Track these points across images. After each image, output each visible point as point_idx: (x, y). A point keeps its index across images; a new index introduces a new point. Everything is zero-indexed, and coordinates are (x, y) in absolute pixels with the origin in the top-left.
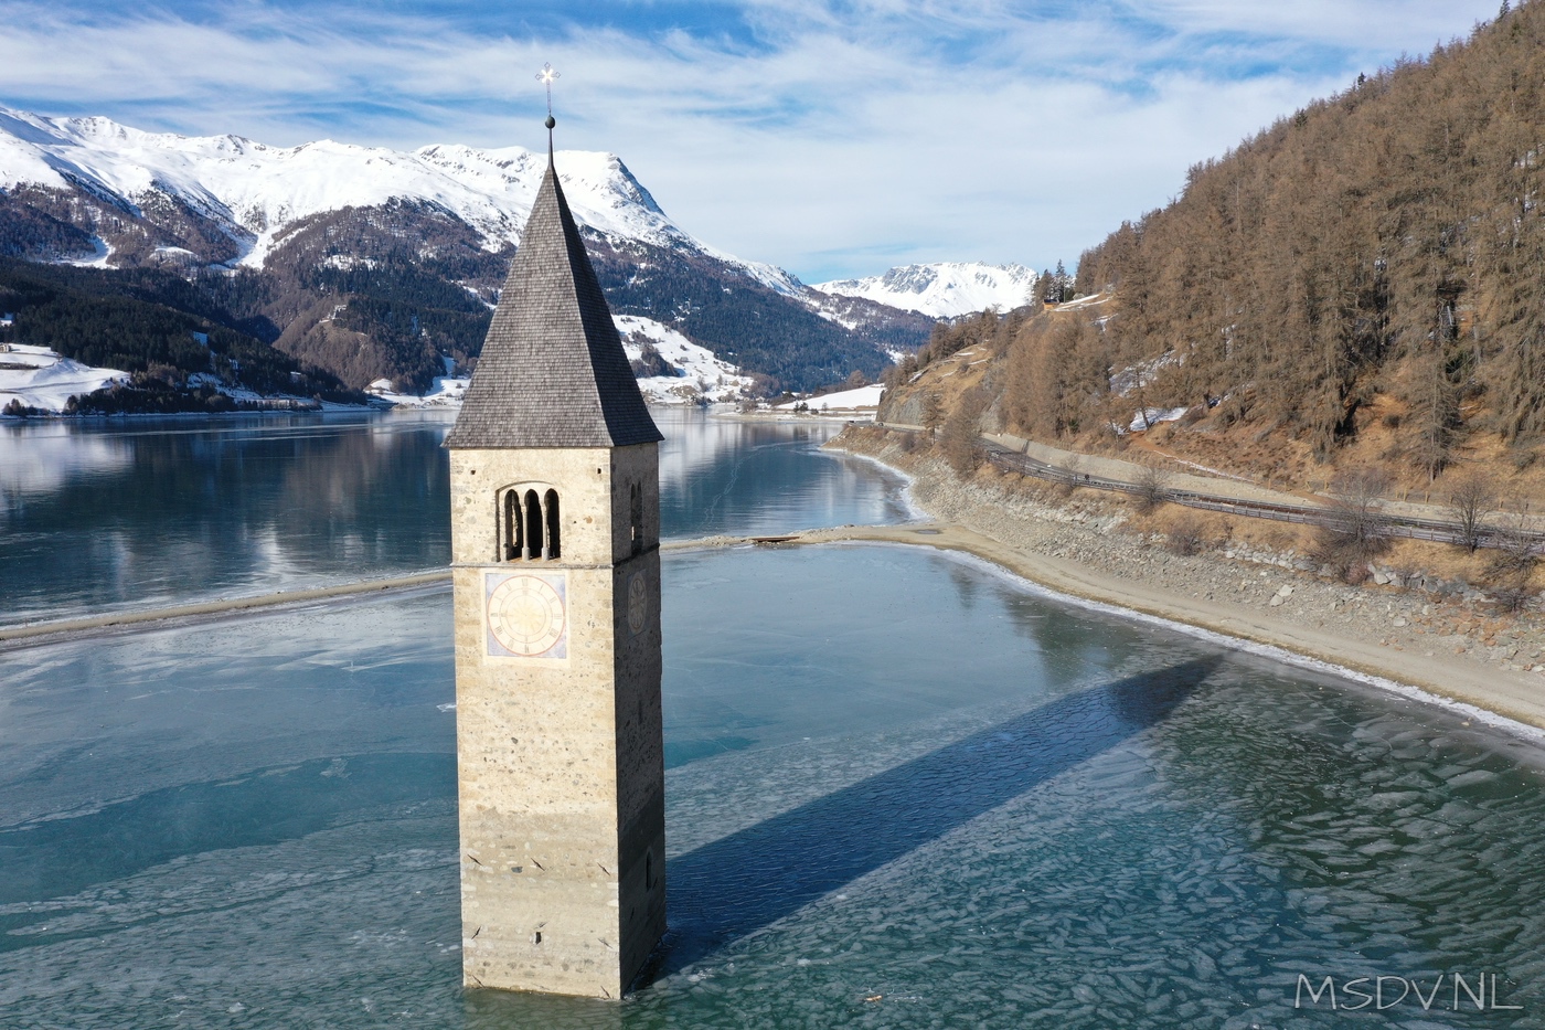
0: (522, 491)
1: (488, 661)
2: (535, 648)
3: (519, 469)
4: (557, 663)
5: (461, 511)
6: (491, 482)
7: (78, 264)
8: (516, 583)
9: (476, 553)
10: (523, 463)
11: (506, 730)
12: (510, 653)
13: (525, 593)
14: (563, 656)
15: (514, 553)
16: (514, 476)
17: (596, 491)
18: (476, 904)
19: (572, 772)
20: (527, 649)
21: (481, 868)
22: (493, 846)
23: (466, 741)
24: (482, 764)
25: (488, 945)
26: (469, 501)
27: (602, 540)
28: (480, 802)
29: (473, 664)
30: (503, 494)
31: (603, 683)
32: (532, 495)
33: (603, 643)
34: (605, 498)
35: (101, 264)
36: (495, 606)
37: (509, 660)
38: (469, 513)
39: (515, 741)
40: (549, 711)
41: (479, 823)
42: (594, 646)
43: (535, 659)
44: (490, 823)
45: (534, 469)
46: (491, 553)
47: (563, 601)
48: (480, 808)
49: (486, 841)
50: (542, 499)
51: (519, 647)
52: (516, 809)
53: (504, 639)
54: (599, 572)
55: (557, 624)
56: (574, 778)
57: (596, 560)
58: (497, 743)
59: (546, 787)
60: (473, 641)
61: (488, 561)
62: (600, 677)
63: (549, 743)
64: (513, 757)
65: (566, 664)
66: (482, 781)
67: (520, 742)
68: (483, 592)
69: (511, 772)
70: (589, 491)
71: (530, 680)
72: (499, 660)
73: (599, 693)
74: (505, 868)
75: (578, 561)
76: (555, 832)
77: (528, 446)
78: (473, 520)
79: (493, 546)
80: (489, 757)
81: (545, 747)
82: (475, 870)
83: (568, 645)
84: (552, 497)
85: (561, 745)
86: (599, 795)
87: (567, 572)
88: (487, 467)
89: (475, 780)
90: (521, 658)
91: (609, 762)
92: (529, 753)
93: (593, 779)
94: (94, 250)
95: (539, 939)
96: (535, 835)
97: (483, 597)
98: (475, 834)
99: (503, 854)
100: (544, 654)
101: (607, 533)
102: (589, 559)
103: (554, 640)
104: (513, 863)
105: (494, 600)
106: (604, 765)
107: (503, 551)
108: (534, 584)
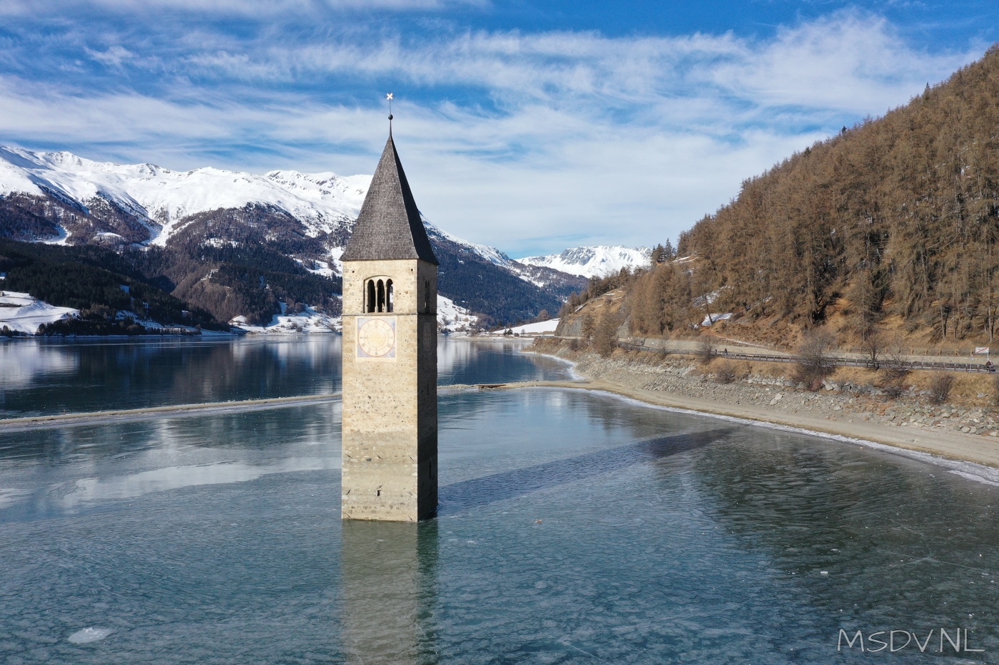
0: (376, 280)
1: (358, 360)
2: (380, 353)
3: (375, 270)
4: (390, 359)
5: (347, 290)
6: (362, 276)
7: (48, 243)
8: (372, 323)
9: (354, 309)
10: (377, 267)
11: (365, 393)
12: (368, 355)
13: (376, 327)
14: (393, 356)
15: (371, 310)
16: (373, 273)
17: (410, 280)
18: (349, 478)
19: (396, 411)
20: (376, 354)
21: (352, 460)
22: (358, 449)
23: (346, 398)
24: (354, 409)
25: (354, 498)
26: (351, 285)
27: (413, 302)
28: (352, 428)
29: (351, 361)
30: (367, 282)
31: (412, 368)
32: (380, 282)
33: (412, 349)
34: (414, 282)
35: (62, 242)
36: (362, 333)
37: (368, 359)
38: (351, 291)
39: (370, 397)
40: (386, 382)
41: (351, 438)
42: (408, 351)
43: (380, 358)
44: (357, 438)
45: (380, 270)
46: (361, 309)
47: (394, 330)
48: (352, 430)
49: (354, 447)
50: (385, 283)
51: (373, 353)
52: (369, 430)
53: (366, 349)
54: (411, 316)
55: (391, 342)
56: (397, 414)
57: (410, 311)
58: (361, 399)
59: (384, 419)
60: (351, 351)
61: (359, 313)
62: (410, 366)
63: (386, 398)
64: (367, 406)
65: (395, 360)
66: (353, 417)
67: (372, 398)
68: (356, 327)
69: (367, 412)
70: (407, 279)
71: (377, 369)
72: (363, 359)
73: (410, 373)
74: (363, 459)
75: (401, 312)
76: (388, 441)
77: (379, 259)
78: (353, 294)
79: (362, 306)
80: (357, 406)
81: (384, 400)
82: (349, 461)
83: (396, 351)
84: (390, 282)
85: (392, 399)
86: (409, 422)
87: (396, 317)
88: (360, 269)
89: (350, 417)
90: (373, 358)
91: (414, 406)
92: (376, 403)
93: (406, 415)
94: (58, 234)
95: (379, 495)
96: (378, 442)
97: (356, 330)
98: (349, 443)
99: (363, 453)
100: (385, 355)
101: (415, 298)
102: (406, 311)
103: (389, 349)
104: (367, 457)
105: (361, 331)
106: (412, 407)
107: (366, 308)
108: (380, 323)
